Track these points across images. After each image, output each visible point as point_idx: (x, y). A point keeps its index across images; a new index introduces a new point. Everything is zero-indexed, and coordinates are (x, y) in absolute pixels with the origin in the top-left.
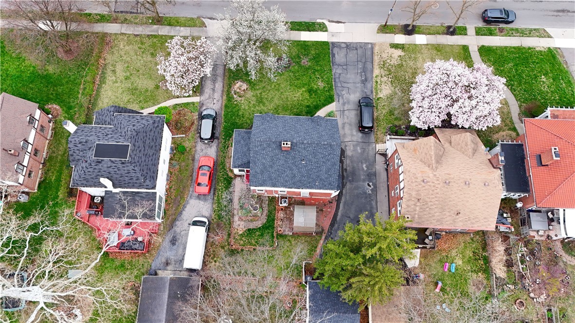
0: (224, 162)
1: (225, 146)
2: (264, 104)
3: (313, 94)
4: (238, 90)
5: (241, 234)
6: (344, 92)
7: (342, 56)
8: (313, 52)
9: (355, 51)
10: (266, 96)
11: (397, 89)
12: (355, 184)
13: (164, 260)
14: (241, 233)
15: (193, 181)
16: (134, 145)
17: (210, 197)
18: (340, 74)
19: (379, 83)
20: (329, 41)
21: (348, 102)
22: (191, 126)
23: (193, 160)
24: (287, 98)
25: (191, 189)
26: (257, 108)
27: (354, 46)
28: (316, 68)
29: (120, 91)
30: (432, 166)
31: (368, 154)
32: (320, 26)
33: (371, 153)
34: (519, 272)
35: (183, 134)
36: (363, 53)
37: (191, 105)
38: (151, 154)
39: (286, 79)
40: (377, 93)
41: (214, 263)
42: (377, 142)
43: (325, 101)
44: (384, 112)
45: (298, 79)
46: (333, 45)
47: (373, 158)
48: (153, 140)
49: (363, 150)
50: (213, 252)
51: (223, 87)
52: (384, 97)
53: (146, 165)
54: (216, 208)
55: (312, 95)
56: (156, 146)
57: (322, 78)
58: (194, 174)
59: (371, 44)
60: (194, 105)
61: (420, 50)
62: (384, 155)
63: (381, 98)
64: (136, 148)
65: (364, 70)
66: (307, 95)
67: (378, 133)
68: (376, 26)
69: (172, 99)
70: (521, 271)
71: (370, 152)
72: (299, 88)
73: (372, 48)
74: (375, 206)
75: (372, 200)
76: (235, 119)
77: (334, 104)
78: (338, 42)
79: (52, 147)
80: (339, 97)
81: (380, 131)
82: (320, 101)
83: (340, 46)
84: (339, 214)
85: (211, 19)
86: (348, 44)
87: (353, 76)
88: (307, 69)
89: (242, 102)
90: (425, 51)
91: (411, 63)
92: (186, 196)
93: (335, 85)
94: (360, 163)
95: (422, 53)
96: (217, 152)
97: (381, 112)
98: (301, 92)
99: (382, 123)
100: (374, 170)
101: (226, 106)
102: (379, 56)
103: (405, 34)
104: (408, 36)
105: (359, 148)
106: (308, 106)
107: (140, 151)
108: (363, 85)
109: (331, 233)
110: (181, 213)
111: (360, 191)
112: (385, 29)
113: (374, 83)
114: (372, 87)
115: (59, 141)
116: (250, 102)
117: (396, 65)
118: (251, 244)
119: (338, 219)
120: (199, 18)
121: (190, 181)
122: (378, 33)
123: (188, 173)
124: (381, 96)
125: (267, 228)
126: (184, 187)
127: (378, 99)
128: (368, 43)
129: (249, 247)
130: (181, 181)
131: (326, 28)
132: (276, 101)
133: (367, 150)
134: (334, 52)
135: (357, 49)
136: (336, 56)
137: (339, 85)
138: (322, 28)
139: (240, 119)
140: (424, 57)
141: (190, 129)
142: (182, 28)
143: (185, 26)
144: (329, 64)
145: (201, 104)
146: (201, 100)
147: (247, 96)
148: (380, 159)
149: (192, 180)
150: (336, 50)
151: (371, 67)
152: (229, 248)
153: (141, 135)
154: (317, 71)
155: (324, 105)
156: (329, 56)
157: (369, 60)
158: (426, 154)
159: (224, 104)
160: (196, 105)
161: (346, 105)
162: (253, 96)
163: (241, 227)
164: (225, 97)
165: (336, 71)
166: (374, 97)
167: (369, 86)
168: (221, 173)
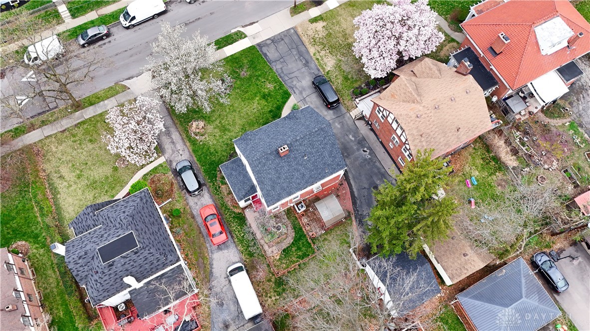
0: (224, 203)
1: (216, 188)
2: (229, 131)
3: (269, 98)
4: (198, 131)
5: (279, 259)
6: (295, 83)
7: (273, 51)
8: (245, 61)
9: (283, 42)
10: (227, 123)
11: (338, 56)
12: (352, 157)
13: (221, 325)
14: (278, 257)
15: (205, 236)
16: (137, 230)
17: (230, 242)
18: (281, 68)
19: (320, 59)
20: (254, 44)
21: (304, 89)
22: (172, 187)
23: (193, 217)
24: (247, 114)
25: (207, 245)
26: (225, 137)
27: (279, 38)
28: (257, 74)
29: (80, 192)
30: (417, 100)
31: (347, 124)
32: (238, 35)
33: (350, 123)
34: (526, 154)
35: (168, 198)
36: (290, 40)
37: (160, 168)
38: (157, 230)
39: (236, 97)
40: (324, 69)
41: (269, 300)
42: (349, 110)
43: (282, 98)
44: (339, 81)
45: (247, 92)
46: (259, 46)
47: (355, 126)
48: (150, 216)
49: (342, 123)
50: (263, 290)
51: (181, 135)
52: (332, 69)
53: (158, 243)
54: (242, 249)
55: (267, 100)
56: (156, 220)
57: (267, 79)
58: (202, 229)
59: (292, 28)
60: (162, 166)
61: (338, 13)
62: (362, 118)
63: (329, 71)
64: (140, 231)
65: (300, 54)
66: (263, 102)
67: (345, 103)
68: (287, 11)
69: (137, 172)
70: (527, 152)
71: (348, 122)
72: (253, 99)
73: (296, 32)
74: (381, 166)
75: (375, 162)
76: (210, 158)
77: (292, 97)
78: (263, 41)
79: (41, 284)
80: (293, 89)
81: (346, 100)
82: (278, 101)
83: (267, 44)
84: (355, 190)
85: (129, 79)
86: (273, 38)
87: (294, 65)
88: (250, 79)
89: (208, 139)
90: (342, 12)
91: (337, 28)
92: (207, 254)
93: (283, 80)
94: (346, 137)
95: (341, 15)
96: (212, 197)
97: (337, 83)
98: (257, 102)
99: (344, 92)
100: (361, 136)
101: (194, 151)
102: (306, 36)
103: (316, 6)
104: (320, 6)
105: (337, 124)
106: (271, 111)
107: (145, 232)
108: (307, 68)
109: (358, 211)
110: (211, 272)
111: (360, 160)
112: (296, 9)
113: (316, 61)
114: (316, 66)
115: (45, 274)
116: (214, 135)
117: (325, 36)
118: (294, 262)
119: (356, 195)
120: (116, 84)
121: (202, 239)
122: (292, 16)
123: (196, 232)
124: (329, 69)
125: (300, 239)
126: (200, 247)
127: (328, 73)
128: (290, 29)
129: (293, 266)
130: (193, 243)
131: (244, 34)
132: (239, 122)
133: (345, 122)
134: (264, 52)
135: (283, 39)
136: (268, 54)
137: (286, 78)
138: (240, 36)
139: (215, 155)
140: (345, 18)
141: (172, 190)
142: (106, 102)
143: (108, 98)
144: (267, 65)
145: (170, 162)
146: (167, 158)
147: (208, 131)
148: (360, 124)
149: (203, 236)
150: (265, 50)
151: (305, 49)
152: (276, 278)
153: (137, 217)
154: (260, 76)
155: (284, 103)
156: (262, 57)
157: (299, 43)
158: (405, 93)
159: (191, 150)
160: (164, 165)
161: (304, 93)
162: (215, 128)
163: (275, 252)
164: (188, 144)
165: (277, 67)
166: (323, 73)
167: (313, 66)
168: (226, 214)
